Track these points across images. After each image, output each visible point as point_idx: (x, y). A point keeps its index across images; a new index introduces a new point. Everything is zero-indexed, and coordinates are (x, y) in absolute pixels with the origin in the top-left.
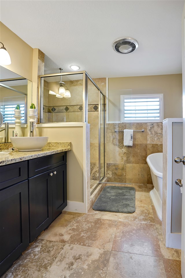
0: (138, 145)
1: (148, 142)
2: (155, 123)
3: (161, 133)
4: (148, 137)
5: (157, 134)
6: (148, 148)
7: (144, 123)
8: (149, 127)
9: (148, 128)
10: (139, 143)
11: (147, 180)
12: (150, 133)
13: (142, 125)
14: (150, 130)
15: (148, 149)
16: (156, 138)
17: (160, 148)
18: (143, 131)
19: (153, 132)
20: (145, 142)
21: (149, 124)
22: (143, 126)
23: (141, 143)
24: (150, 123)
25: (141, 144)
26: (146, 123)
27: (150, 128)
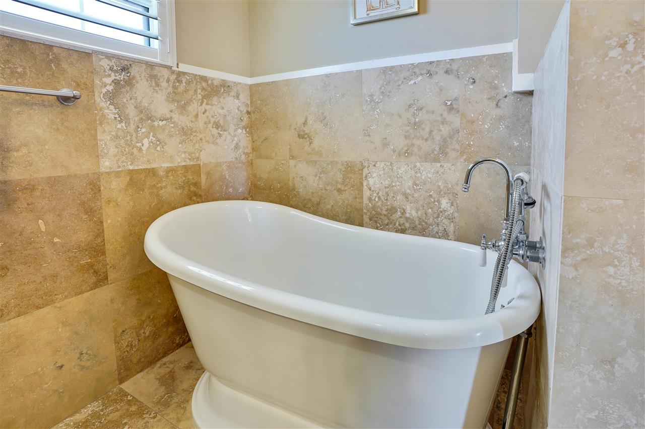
0: (30, 188)
1: (106, 164)
2: (140, 62)
3: (168, 116)
4: (104, 137)
5: (150, 118)
6: (105, 193)
7: (69, 50)
8: (108, 80)
9: (97, 82)
10: (43, 170)
11: (115, 367)
12: (110, 112)
13: (57, 60)
14: (112, 97)
15: (109, 202)
16: (146, 141)
17: (166, 187)
18: (65, 100)
19: (131, 111)
20: (82, 166)
21: (105, 63)
22: (65, 66)
23: (60, 172)
24: (109, 56)
25: (53, 182)
26: (87, 55)
27: (110, 88)
